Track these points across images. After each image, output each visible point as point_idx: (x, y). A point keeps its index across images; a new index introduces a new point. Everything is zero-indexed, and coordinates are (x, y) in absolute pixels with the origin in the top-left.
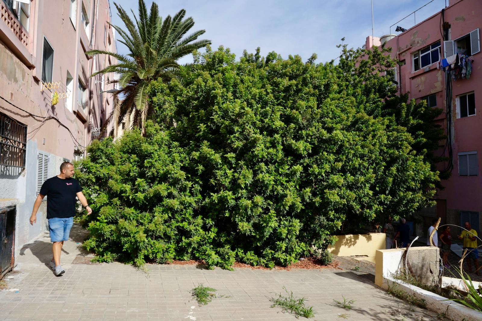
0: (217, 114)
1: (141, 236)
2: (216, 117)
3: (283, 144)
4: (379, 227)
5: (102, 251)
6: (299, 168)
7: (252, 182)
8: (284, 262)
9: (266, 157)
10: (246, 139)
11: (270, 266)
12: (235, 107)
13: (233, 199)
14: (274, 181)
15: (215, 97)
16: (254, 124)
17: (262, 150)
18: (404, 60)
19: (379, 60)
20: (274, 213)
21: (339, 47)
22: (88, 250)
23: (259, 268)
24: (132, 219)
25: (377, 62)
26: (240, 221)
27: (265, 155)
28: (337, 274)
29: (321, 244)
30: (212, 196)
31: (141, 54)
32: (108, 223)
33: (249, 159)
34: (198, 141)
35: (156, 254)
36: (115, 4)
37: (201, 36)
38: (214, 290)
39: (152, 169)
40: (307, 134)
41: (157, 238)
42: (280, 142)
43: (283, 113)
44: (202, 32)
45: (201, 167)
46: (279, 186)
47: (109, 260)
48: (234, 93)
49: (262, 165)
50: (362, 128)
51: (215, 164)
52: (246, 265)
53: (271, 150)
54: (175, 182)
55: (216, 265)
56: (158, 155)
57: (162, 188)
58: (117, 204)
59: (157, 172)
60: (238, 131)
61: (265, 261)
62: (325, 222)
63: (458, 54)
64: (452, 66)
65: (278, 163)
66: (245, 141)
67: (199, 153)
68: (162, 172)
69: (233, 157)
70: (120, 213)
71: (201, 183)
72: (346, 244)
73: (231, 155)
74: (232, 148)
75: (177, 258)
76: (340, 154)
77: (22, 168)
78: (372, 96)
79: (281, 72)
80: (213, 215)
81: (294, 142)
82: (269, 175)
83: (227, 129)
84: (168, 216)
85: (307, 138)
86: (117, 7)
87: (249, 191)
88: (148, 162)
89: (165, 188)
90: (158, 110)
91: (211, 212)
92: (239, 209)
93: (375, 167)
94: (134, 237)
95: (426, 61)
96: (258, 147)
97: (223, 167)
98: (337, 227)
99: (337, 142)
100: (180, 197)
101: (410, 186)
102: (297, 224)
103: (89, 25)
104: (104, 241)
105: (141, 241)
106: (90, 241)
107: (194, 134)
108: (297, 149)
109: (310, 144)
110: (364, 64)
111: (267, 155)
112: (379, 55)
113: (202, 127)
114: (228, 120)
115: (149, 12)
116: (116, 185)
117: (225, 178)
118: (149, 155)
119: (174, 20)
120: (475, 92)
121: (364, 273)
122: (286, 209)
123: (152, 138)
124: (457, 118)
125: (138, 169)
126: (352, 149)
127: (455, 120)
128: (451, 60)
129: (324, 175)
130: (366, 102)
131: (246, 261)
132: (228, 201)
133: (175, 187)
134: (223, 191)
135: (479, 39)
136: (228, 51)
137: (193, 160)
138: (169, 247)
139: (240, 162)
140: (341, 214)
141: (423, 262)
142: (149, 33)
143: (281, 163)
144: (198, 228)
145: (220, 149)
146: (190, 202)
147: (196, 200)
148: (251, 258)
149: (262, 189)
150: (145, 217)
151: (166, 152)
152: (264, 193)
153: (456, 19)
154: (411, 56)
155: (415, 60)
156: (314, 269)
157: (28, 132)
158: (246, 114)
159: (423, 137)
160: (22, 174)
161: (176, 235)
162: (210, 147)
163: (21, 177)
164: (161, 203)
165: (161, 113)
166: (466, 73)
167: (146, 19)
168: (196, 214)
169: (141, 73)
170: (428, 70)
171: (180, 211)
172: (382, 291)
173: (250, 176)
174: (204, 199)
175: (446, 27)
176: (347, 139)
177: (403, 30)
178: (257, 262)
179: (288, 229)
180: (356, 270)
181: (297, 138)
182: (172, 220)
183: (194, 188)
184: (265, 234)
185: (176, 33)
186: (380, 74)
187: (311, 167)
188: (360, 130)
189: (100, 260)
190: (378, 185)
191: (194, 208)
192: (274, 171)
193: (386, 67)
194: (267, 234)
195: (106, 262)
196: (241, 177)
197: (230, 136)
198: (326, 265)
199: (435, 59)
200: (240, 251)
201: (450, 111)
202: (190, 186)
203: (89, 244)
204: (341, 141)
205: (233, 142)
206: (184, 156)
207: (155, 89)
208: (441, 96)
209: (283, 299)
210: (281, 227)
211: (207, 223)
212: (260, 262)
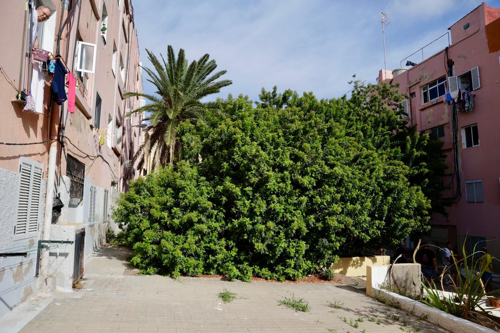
0: (238, 154)
1: (179, 253)
2: (237, 157)
3: (291, 179)
4: (384, 251)
5: (145, 266)
6: (304, 199)
7: (266, 210)
8: (293, 277)
9: (277, 190)
10: (261, 175)
11: (281, 279)
12: (253, 149)
13: (250, 224)
14: (284, 209)
15: (236, 140)
16: (267, 162)
17: (274, 185)
18: (414, 93)
19: (388, 94)
20: (284, 236)
21: (350, 83)
22: (135, 265)
23: (272, 281)
24: (169, 240)
25: (386, 97)
26: (256, 242)
27: (276, 188)
28: (337, 287)
29: (325, 263)
30: (233, 221)
31: (169, 94)
32: (151, 244)
33: (263, 192)
34: (222, 176)
35: (189, 268)
36: (147, 50)
37: (223, 75)
38: (235, 294)
39: (186, 200)
40: (311, 170)
41: (190, 256)
42: (289, 178)
43: (292, 153)
44: (223, 72)
45: (224, 199)
46: (288, 214)
47: (151, 272)
48: (251, 136)
49: (274, 196)
50: (364, 162)
51: (236, 196)
52: (261, 279)
53: (281, 184)
54: (204, 211)
55: (237, 278)
56: (190, 189)
57: (194, 215)
58: (157, 228)
59: (189, 202)
60: (254, 169)
61: (277, 276)
62: (327, 244)
63: (460, 90)
64: (456, 100)
65: (287, 194)
66: (260, 177)
67: (223, 187)
68: (193, 202)
69: (250, 191)
70: (159, 235)
71: (224, 211)
72: (353, 265)
73: (248, 189)
74: (250, 183)
75: (205, 273)
76: (340, 187)
77: (80, 199)
78: (380, 129)
79: (290, 118)
80: (234, 237)
81: (300, 177)
82: (280, 205)
83: (245, 167)
84: (199, 238)
85: (312, 173)
86: (148, 53)
87: (263, 218)
88: (182, 195)
89: (196, 216)
90: (187, 148)
91: (233, 235)
92: (256, 233)
93: (374, 197)
94: (172, 254)
95: (434, 94)
96: (271, 182)
97: (243, 198)
98: (336, 248)
99: (338, 177)
100: (208, 222)
101: (404, 213)
102: (304, 246)
103: (124, 69)
104: (147, 257)
105: (178, 257)
106: (136, 257)
107: (218, 170)
108: (302, 183)
109: (315, 178)
110: (374, 99)
111: (278, 189)
112: (388, 90)
113: (225, 165)
114: (246, 160)
115: (176, 57)
116: (156, 214)
117: (244, 207)
118: (183, 189)
119: (199, 63)
120: (478, 125)
121: (362, 288)
122: (293, 232)
123: (185, 175)
124: (463, 148)
125: (173, 199)
126: (351, 182)
127: (461, 150)
128: (454, 95)
129: (326, 204)
130: (375, 135)
131: (262, 275)
132: (246, 226)
133: (203, 214)
134: (243, 218)
135: (479, 76)
136: (246, 98)
137: (217, 192)
138: (199, 264)
139: (256, 194)
140: (342, 237)
141: (407, 275)
142: (176, 75)
143: (290, 195)
144: (222, 247)
145: (240, 182)
146: (216, 226)
147: (221, 225)
148: (266, 273)
149: (274, 216)
150: (180, 239)
151: (195, 185)
152: (276, 219)
153: (459, 57)
154: (420, 90)
155: (424, 93)
156: (319, 283)
157: (85, 170)
158: (261, 156)
159: (425, 167)
160: (80, 204)
161: (204, 253)
162: (232, 182)
163: (80, 206)
164: (192, 228)
165: (190, 151)
166: (469, 107)
167: (174, 62)
168: (220, 237)
169: (170, 112)
170: (435, 102)
171: (208, 235)
172: (370, 299)
173: (264, 206)
174: (227, 225)
175: (450, 64)
176: (346, 174)
177: (413, 64)
178: (270, 276)
179: (296, 249)
180: (356, 285)
181: (304, 174)
182: (201, 241)
183: (218, 215)
184: (277, 253)
185: (200, 75)
186: (388, 108)
187: (314, 197)
188: (361, 164)
189: (144, 272)
190: (376, 213)
191: (219, 232)
192: (284, 201)
193: (395, 101)
194: (278, 254)
195: (149, 274)
196: (257, 206)
197: (248, 173)
198: (329, 280)
199: (442, 92)
200: (256, 268)
201: (456, 142)
202: (215, 213)
203: (136, 260)
204: (342, 176)
205: (250, 178)
206: (211, 189)
207: (184, 129)
208: (448, 128)
209: (287, 300)
210: (290, 248)
211: (229, 244)
212: (273, 276)
